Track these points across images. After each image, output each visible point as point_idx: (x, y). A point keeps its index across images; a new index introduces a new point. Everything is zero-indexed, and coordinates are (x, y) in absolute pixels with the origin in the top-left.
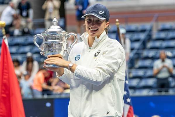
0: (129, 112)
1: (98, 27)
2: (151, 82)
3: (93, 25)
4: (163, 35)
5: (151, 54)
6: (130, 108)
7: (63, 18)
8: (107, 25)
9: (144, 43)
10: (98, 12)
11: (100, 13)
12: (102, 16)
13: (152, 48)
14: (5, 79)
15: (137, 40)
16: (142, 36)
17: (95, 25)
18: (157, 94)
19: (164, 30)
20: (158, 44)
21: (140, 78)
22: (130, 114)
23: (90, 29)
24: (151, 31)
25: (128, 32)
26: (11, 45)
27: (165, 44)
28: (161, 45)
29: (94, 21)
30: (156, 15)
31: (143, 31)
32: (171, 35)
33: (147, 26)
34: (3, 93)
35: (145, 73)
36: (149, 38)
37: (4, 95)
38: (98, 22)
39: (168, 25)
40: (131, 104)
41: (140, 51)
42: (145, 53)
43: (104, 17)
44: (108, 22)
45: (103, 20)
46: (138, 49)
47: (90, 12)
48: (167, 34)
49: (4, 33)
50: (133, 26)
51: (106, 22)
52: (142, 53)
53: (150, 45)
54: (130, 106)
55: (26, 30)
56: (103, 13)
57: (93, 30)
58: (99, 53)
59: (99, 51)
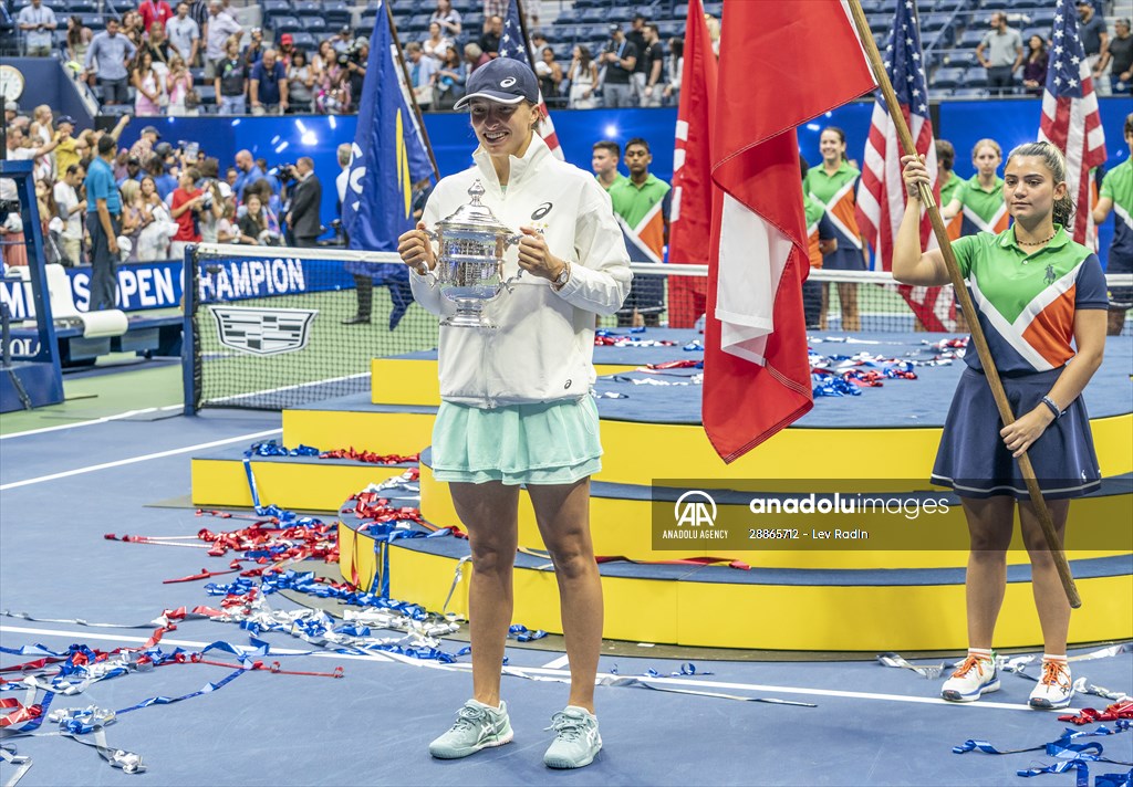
0: (923, 130)
1: (508, 126)
2: (983, 75)
3: (489, 123)
6: (925, 124)
8: (534, 113)
10: (499, 83)
11: (503, 84)
12: (513, 92)
14: (697, 66)
17: (497, 122)
18: (986, 96)
21: (965, 65)
22: (923, 135)
23: (488, 137)
29: (493, 111)
34: (694, 94)
37: (695, 98)
38: (505, 112)
40: (928, 115)
43: (519, 95)
45: (519, 103)
47: (477, 87)
51: (531, 106)
54: (926, 118)
56: (512, 83)
57: (495, 137)
58: (547, 211)
59: (548, 206)
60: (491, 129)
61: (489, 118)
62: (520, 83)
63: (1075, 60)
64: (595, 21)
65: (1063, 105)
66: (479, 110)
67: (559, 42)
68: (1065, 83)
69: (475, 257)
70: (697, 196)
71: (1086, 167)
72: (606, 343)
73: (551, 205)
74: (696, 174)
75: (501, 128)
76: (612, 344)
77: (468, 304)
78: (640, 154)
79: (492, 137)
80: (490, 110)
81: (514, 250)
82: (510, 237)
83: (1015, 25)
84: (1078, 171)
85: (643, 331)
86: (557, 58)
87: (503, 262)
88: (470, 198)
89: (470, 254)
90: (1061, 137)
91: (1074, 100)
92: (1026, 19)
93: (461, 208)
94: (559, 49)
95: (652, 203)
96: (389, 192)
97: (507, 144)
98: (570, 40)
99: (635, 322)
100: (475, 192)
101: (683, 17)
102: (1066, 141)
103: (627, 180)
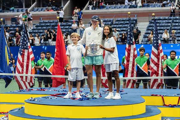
4: (117, 23)
16: (110, 23)
19: (117, 21)
20: (115, 26)
24: (113, 21)
25: (104, 21)
26: (61, 26)
27: (118, 26)
31: (110, 21)
33: (112, 19)
36: (112, 24)
49: (59, 21)
50: (106, 19)
63: (132, 38)
64: (40, 29)
65: (130, 46)
67: (33, 33)
68: (130, 42)
70: (59, 62)
71: (134, 58)
72: (43, 90)
74: (58, 58)
76: (45, 90)
78: (48, 55)
83: (117, 31)
84: (133, 58)
85: (50, 88)
86: (33, 36)
90: (129, 52)
91: (132, 45)
92: (119, 30)
94: (33, 34)
95: (51, 64)
96: (4, 62)
98: (35, 33)
99: (48, 86)
101: (57, 29)
102: (130, 53)
103: (47, 59)
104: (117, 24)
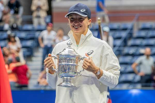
1: (81, 24)
2: (131, 77)
4: (143, 34)
5: (132, 51)
7: (50, 15)
9: (125, 41)
12: (84, 14)
13: (133, 46)
15: (119, 38)
16: (124, 34)
17: (78, 22)
19: (144, 29)
20: (138, 42)
23: (74, 27)
24: (132, 29)
27: (145, 42)
28: (141, 43)
29: (77, 19)
30: (137, 15)
31: (125, 29)
32: (151, 33)
33: (129, 25)
35: (126, 68)
36: (130, 36)
38: (81, 19)
39: (148, 24)
41: (121, 48)
42: (126, 50)
43: (86, 15)
44: (90, 19)
45: (85, 17)
46: (120, 46)
48: (147, 33)
51: (89, 19)
52: (123, 50)
53: (130, 42)
55: (15, 26)
56: (84, 11)
57: (77, 27)
58: (92, 53)
59: (92, 51)
60: (76, 25)
61: (76, 21)
62: (87, 11)
66: (72, 18)
69: (70, 63)
73: (93, 51)
75: (79, 25)
77: (67, 79)
79: (76, 27)
80: (76, 19)
81: (82, 61)
82: (81, 58)
87: (78, 65)
88: (67, 46)
89: (68, 62)
93: (65, 49)
97: (80, 30)
100: (69, 44)
104: (143, 38)
